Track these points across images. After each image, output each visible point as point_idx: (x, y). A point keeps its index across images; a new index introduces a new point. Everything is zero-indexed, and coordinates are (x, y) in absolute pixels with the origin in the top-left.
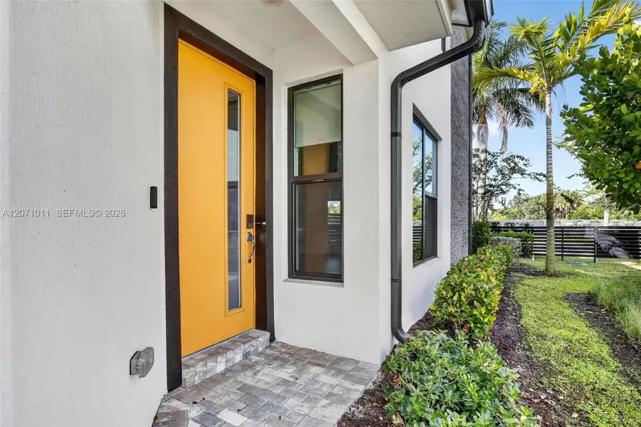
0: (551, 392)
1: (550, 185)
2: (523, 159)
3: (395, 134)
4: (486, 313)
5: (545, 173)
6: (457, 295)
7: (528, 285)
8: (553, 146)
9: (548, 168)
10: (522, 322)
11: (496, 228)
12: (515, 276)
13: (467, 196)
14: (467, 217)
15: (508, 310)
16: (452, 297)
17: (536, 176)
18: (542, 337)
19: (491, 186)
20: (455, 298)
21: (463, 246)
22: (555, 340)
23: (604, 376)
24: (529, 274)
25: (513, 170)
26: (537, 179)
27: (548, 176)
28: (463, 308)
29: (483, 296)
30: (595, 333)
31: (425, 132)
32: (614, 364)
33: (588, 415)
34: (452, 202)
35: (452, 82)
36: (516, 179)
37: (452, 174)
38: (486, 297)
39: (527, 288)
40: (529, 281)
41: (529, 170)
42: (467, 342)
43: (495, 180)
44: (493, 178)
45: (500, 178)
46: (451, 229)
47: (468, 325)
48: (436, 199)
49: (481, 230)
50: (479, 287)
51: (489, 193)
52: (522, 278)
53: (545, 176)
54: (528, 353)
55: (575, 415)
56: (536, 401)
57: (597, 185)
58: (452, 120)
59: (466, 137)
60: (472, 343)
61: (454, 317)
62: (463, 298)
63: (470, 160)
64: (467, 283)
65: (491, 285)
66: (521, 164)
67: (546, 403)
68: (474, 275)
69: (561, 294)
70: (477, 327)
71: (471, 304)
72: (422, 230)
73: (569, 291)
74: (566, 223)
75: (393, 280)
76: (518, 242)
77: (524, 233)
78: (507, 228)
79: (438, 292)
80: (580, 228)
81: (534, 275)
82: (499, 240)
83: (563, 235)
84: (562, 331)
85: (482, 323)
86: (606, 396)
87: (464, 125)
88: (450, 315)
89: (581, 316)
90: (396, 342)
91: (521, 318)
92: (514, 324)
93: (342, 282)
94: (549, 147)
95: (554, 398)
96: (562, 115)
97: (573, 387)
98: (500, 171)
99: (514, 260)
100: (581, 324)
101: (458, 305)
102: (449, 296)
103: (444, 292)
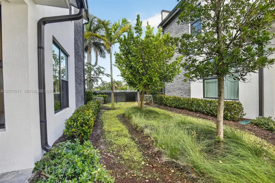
0: (112, 152)
1: (112, 79)
2: (103, 68)
3: (40, 48)
4: (88, 128)
5: (110, 74)
6: (76, 123)
7: (106, 114)
8: (113, 65)
9: (111, 73)
10: (103, 128)
11: (95, 94)
12: (102, 111)
13: (83, 81)
14: (83, 89)
15: (98, 124)
16: (74, 124)
17: (107, 75)
18: (109, 132)
19: (92, 77)
20: (75, 125)
21: (82, 102)
22: (113, 132)
23: (126, 140)
24: (106, 110)
25: (100, 72)
26: (108, 76)
27: (111, 76)
28: (79, 128)
29: (87, 121)
30: (125, 127)
31: (60, 51)
32: (129, 135)
33: (122, 156)
34: (76, 83)
35: (75, 32)
36: (101, 76)
37: (75, 71)
38: (88, 122)
39: (105, 115)
40: (107, 112)
41: (105, 73)
42: (80, 143)
43: (94, 75)
44: (93, 74)
45: (95, 75)
46: (76, 95)
47: (81, 135)
48: (68, 82)
49: (89, 95)
50: (85, 118)
51: (91, 81)
52: (104, 111)
53: (110, 75)
54: (105, 140)
55: (119, 158)
56: (106, 157)
57: (124, 79)
58: (75, 49)
59: (82, 57)
60: (82, 143)
61: (75, 133)
62: (78, 124)
63: (84, 67)
64: (80, 117)
65: (89, 117)
66: (102, 70)
67: (110, 157)
68: (83, 113)
69: (116, 116)
70: (85, 135)
71: (82, 126)
72: (60, 96)
73: (118, 114)
74: (118, 91)
75: (41, 122)
76: (102, 98)
77: (105, 95)
78: (99, 94)
79: (68, 123)
80: (122, 93)
81: (108, 110)
82: (96, 98)
83: (116, 95)
84: (116, 128)
85: (87, 133)
86: (127, 147)
87: (81, 52)
88: (73, 132)
89: (121, 122)
90: (45, 152)
91: (103, 126)
92: (100, 129)
93: (5, 128)
94: (111, 65)
95: (113, 154)
96: (115, 55)
97: (118, 147)
98: (95, 72)
99: (102, 105)
100: (121, 125)
101: (76, 127)
102: (72, 124)
103: (70, 123)
